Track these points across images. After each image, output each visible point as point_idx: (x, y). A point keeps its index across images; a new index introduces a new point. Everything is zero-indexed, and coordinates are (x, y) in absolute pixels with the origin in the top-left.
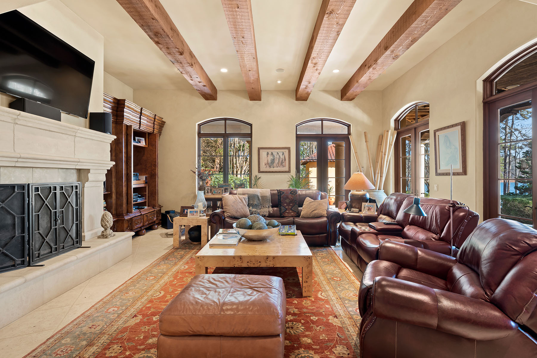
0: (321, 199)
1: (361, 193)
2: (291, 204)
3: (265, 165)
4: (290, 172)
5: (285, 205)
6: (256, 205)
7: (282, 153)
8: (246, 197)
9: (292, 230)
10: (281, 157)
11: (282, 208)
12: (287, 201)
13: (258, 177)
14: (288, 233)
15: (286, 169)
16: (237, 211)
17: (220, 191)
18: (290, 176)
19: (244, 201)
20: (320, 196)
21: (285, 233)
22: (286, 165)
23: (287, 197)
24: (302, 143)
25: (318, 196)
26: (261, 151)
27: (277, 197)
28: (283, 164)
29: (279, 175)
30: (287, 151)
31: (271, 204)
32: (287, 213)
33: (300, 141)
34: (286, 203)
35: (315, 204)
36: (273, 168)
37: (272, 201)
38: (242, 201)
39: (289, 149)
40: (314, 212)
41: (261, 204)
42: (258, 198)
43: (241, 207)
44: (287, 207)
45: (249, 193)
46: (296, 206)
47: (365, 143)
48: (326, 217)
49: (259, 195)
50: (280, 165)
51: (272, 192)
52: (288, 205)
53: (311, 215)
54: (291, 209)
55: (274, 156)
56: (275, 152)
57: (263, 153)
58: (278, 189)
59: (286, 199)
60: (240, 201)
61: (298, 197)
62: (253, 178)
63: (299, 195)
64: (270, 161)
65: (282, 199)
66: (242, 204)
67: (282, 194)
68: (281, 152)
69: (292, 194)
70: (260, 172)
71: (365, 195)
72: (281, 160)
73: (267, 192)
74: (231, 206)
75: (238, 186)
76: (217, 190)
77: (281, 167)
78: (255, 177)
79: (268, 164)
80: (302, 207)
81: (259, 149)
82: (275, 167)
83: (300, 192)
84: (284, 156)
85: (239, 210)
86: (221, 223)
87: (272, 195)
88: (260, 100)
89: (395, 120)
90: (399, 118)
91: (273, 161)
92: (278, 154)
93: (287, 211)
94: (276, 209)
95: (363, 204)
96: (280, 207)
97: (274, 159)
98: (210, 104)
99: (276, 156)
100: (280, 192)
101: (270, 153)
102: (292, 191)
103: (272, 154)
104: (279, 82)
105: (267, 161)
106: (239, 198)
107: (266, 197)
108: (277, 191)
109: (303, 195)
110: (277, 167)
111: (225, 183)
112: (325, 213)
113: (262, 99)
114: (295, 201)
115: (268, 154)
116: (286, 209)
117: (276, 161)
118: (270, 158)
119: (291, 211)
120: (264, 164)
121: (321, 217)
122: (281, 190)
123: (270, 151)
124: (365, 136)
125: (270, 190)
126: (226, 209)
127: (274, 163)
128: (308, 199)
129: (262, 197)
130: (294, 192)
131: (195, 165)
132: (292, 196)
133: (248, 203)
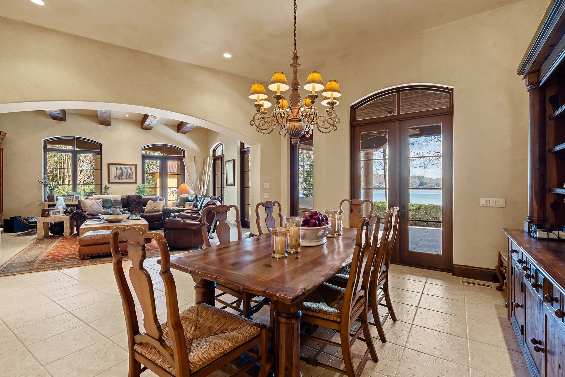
0: (160, 201)
1: (186, 196)
2: (137, 205)
3: (115, 177)
4: (137, 183)
5: (133, 205)
6: (109, 206)
7: (129, 169)
8: (101, 201)
9: (138, 217)
10: (129, 171)
11: (131, 208)
12: (135, 203)
13: (107, 187)
14: (135, 219)
15: (134, 180)
16: (94, 211)
17: (70, 199)
18: (136, 186)
19: (100, 204)
20: (159, 199)
21: (133, 219)
22: (133, 177)
23: (135, 200)
24: (147, 161)
25: (157, 199)
26: (110, 166)
27: (126, 201)
28: (131, 177)
29: (127, 186)
30: (134, 167)
31: (122, 206)
32: (134, 211)
33: (145, 160)
34: (133, 204)
35: (155, 204)
36: (122, 180)
37: (122, 203)
38: (98, 204)
39: (136, 165)
40: (154, 209)
41: (113, 206)
42: (111, 201)
43: (97, 208)
44: (134, 207)
45: (103, 198)
46: (141, 206)
47: (194, 164)
48: (162, 211)
49: (112, 199)
50: (128, 178)
51: (122, 197)
52: (135, 205)
53: (152, 211)
54: (137, 208)
55: (122, 171)
56: (123, 167)
57: (113, 168)
58: (127, 195)
59: (133, 201)
60: (96, 203)
61: (143, 200)
62: (103, 187)
63: (144, 199)
64: (119, 174)
65: (130, 202)
66: (98, 206)
67: (130, 198)
68: (129, 167)
69: (139, 198)
70: (109, 182)
71: (188, 197)
72: (129, 174)
73: (118, 197)
74: (89, 207)
75: (88, 194)
76: (68, 198)
77: (129, 179)
78: (105, 187)
79: (117, 176)
80: (145, 206)
81: (109, 165)
82: (123, 179)
83: (144, 197)
84: (132, 170)
85: (96, 210)
86: (82, 219)
87: (123, 199)
88: (110, 126)
89: (213, 150)
90: (215, 149)
91: (122, 175)
92: (126, 169)
93: (135, 210)
94: (125, 208)
95: (186, 203)
96: (129, 207)
97: (123, 173)
98: (59, 124)
99: (124, 171)
100: (129, 197)
101: (119, 168)
102: (138, 196)
103: (121, 169)
104: (127, 116)
105: (116, 174)
106: (96, 202)
107: (118, 200)
108: (126, 197)
109: (147, 199)
110: (125, 179)
111: (74, 192)
112: (161, 209)
113: (111, 125)
114: (141, 202)
115: (117, 169)
116: (134, 208)
117: (125, 175)
118: (119, 172)
119: (137, 210)
120: (113, 177)
121: (159, 211)
122: (130, 196)
123: (119, 167)
124: (195, 159)
125: (121, 196)
126: (85, 209)
127: (122, 176)
128: (150, 201)
129: (114, 201)
130: (140, 197)
131: (42, 176)
132: (138, 199)
133: (103, 205)
